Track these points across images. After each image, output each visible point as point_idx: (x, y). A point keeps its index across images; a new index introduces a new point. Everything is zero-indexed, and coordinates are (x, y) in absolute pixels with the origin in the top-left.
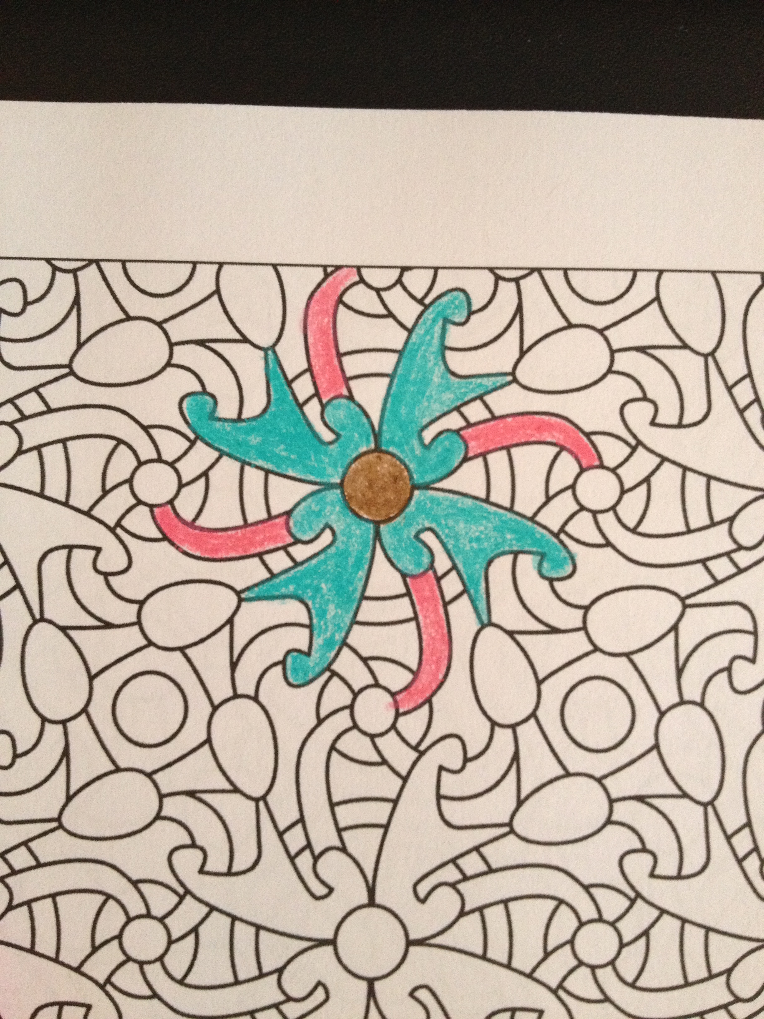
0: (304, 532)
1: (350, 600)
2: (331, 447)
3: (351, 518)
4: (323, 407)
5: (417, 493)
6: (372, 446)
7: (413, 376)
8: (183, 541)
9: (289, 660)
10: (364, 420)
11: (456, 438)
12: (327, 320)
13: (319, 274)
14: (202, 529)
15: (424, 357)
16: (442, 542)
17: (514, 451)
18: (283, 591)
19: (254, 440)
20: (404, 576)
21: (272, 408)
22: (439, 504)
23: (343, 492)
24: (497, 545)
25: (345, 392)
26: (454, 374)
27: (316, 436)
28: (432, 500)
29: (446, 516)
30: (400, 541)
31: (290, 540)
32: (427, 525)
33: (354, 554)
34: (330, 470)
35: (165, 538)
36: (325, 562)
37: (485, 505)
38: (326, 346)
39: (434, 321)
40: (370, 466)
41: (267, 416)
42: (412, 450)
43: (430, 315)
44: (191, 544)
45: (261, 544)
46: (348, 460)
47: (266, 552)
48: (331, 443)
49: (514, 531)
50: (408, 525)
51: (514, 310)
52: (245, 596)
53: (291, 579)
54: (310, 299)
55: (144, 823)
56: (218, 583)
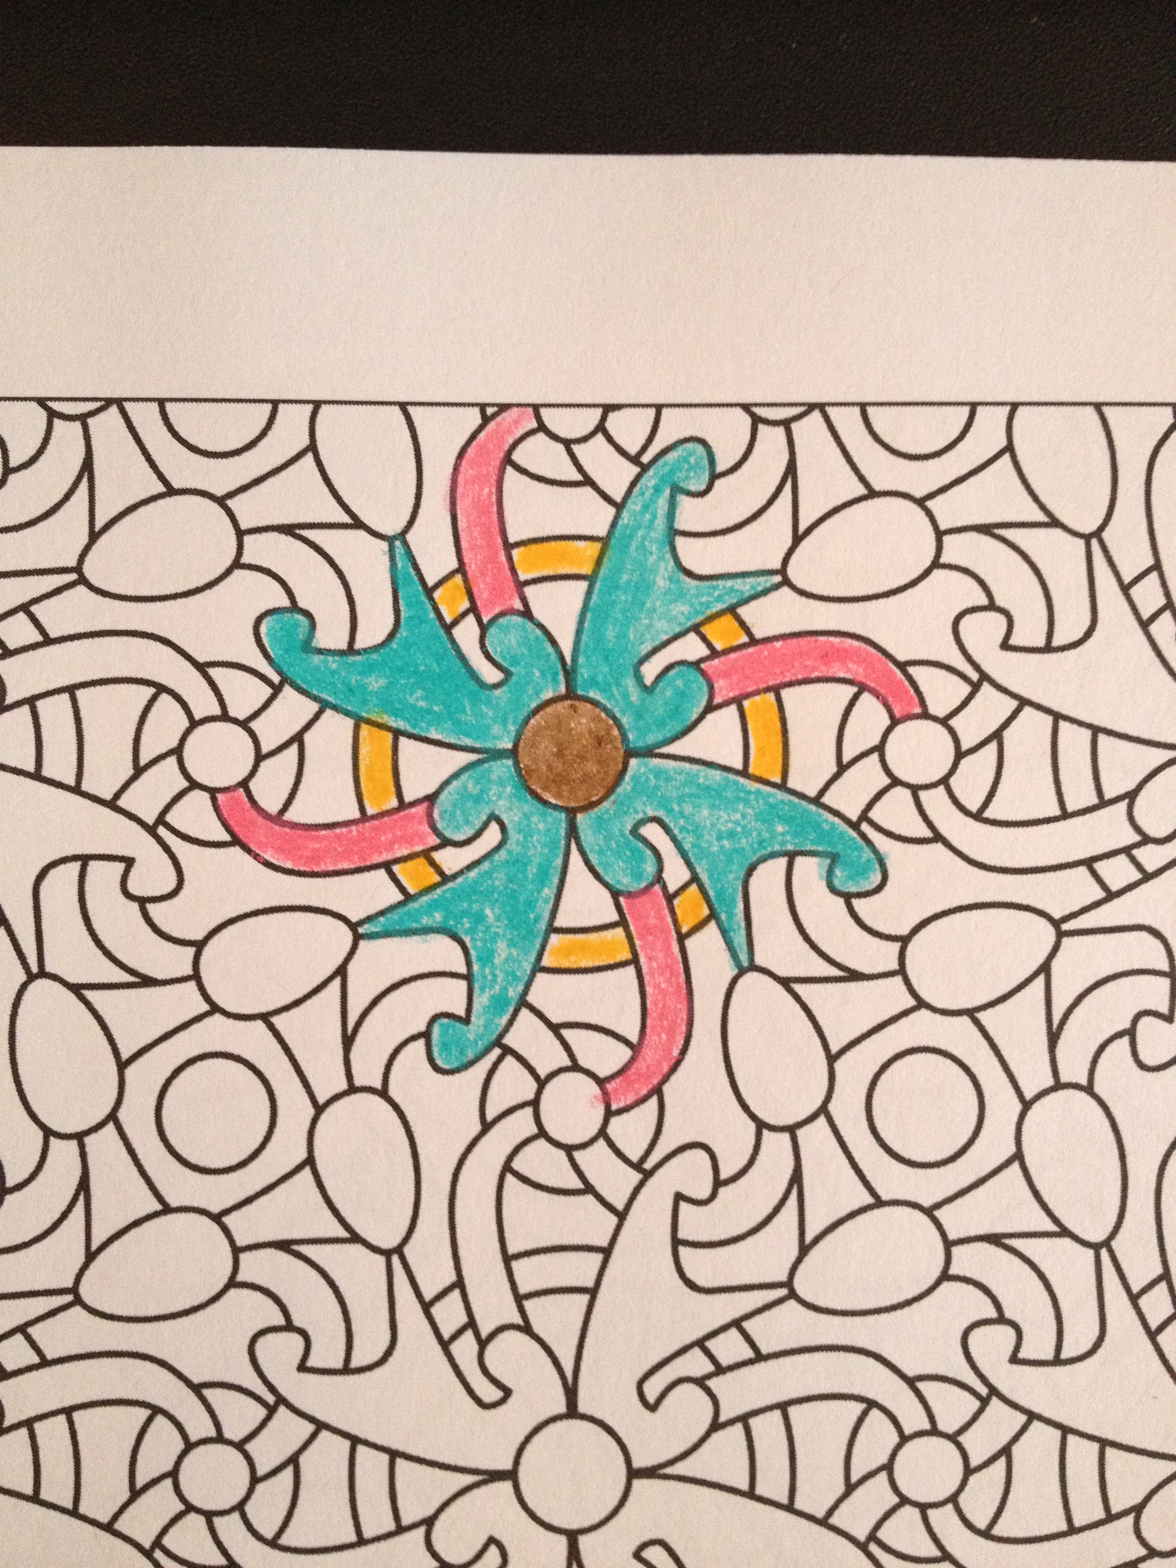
0: (457, 828)
1: (530, 933)
2: (497, 692)
3: (530, 805)
4: (484, 629)
5: (633, 762)
6: (562, 689)
7: (625, 577)
8: (264, 847)
9: (436, 1030)
10: (550, 649)
11: (694, 674)
12: (488, 491)
13: (474, 418)
14: (294, 826)
15: (642, 547)
16: (674, 838)
17: (785, 693)
18: (425, 921)
19: (376, 683)
20: (615, 894)
21: (403, 632)
22: (668, 779)
23: (517, 764)
24: (761, 843)
25: (518, 605)
26: (689, 573)
27: (473, 674)
28: (658, 773)
29: (681, 799)
30: (607, 839)
31: (434, 840)
32: (651, 813)
33: (536, 860)
34: (496, 729)
35: (236, 841)
36: (488, 874)
37: (742, 780)
38: (486, 531)
39: (657, 490)
40: (559, 723)
41: (394, 645)
42: (626, 695)
43: (650, 480)
44: (280, 850)
45: (390, 847)
46: (525, 713)
47: (397, 861)
48: (496, 686)
49: (787, 820)
50: (620, 814)
51: (783, 470)
52: (364, 931)
53: (438, 903)
54: (460, 458)
55: (209, 1292)
56: (321, 910)
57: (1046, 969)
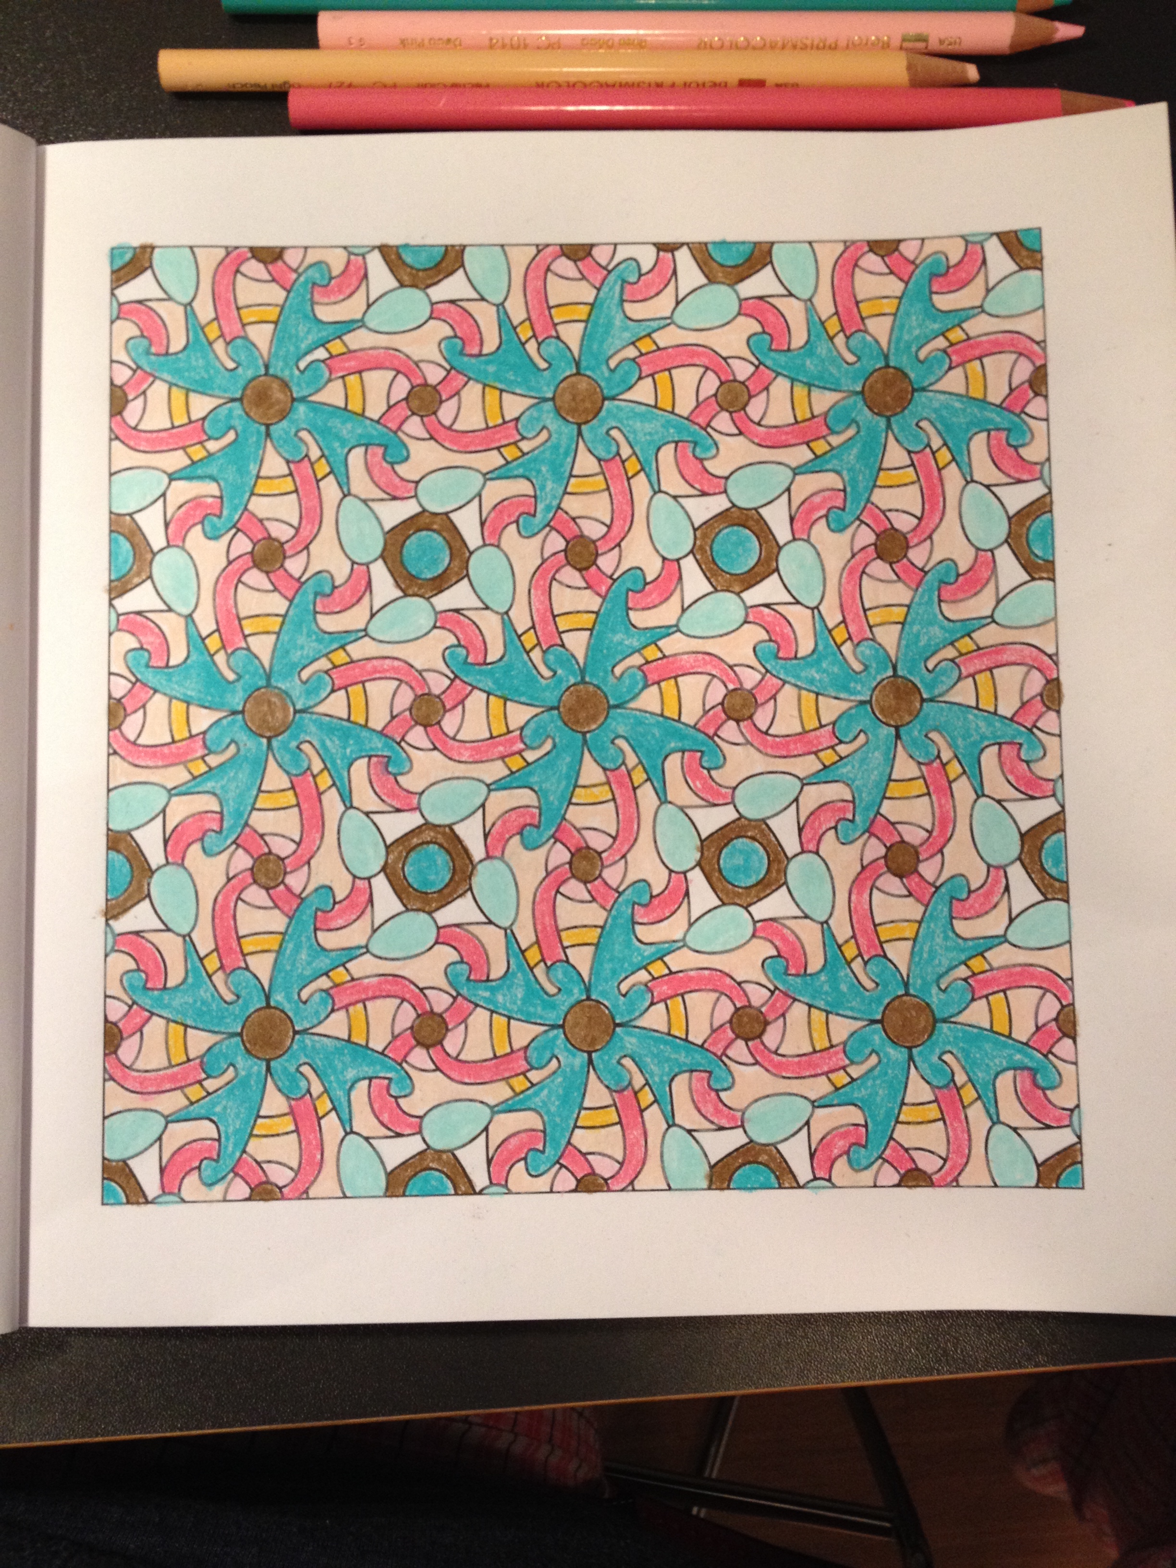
0: (529, 432)
1: (562, 478)
2: (546, 373)
3: (561, 422)
4: (539, 344)
6: (574, 371)
7: (602, 321)
8: (445, 440)
9: (521, 520)
10: (569, 354)
11: (632, 363)
12: (540, 283)
13: (533, 251)
14: (456, 431)
15: (609, 307)
16: (624, 435)
17: (674, 372)
18: (516, 473)
19: (491, 369)
20: (599, 460)
21: (503, 347)
22: (622, 410)
23: (555, 404)
24: (663, 437)
25: (554, 334)
26: (630, 319)
27: (535, 365)
28: (618, 407)
29: (627, 419)
30: (596, 435)
31: (518, 437)
32: (614, 424)
33: (564, 445)
35: (432, 438)
36: (543, 452)
37: (655, 410)
38: (540, 302)
39: (615, 282)
40: (573, 386)
41: (500, 351)
42: (602, 373)
43: (612, 277)
44: (451, 442)
45: (500, 440)
46: (557, 382)
47: (503, 446)
48: (545, 370)
49: (674, 427)
50: (600, 426)
51: (670, 272)
52: (487, 477)
53: (519, 466)
54: (527, 269)
55: (425, 631)
56: (470, 468)
57: (788, 490)
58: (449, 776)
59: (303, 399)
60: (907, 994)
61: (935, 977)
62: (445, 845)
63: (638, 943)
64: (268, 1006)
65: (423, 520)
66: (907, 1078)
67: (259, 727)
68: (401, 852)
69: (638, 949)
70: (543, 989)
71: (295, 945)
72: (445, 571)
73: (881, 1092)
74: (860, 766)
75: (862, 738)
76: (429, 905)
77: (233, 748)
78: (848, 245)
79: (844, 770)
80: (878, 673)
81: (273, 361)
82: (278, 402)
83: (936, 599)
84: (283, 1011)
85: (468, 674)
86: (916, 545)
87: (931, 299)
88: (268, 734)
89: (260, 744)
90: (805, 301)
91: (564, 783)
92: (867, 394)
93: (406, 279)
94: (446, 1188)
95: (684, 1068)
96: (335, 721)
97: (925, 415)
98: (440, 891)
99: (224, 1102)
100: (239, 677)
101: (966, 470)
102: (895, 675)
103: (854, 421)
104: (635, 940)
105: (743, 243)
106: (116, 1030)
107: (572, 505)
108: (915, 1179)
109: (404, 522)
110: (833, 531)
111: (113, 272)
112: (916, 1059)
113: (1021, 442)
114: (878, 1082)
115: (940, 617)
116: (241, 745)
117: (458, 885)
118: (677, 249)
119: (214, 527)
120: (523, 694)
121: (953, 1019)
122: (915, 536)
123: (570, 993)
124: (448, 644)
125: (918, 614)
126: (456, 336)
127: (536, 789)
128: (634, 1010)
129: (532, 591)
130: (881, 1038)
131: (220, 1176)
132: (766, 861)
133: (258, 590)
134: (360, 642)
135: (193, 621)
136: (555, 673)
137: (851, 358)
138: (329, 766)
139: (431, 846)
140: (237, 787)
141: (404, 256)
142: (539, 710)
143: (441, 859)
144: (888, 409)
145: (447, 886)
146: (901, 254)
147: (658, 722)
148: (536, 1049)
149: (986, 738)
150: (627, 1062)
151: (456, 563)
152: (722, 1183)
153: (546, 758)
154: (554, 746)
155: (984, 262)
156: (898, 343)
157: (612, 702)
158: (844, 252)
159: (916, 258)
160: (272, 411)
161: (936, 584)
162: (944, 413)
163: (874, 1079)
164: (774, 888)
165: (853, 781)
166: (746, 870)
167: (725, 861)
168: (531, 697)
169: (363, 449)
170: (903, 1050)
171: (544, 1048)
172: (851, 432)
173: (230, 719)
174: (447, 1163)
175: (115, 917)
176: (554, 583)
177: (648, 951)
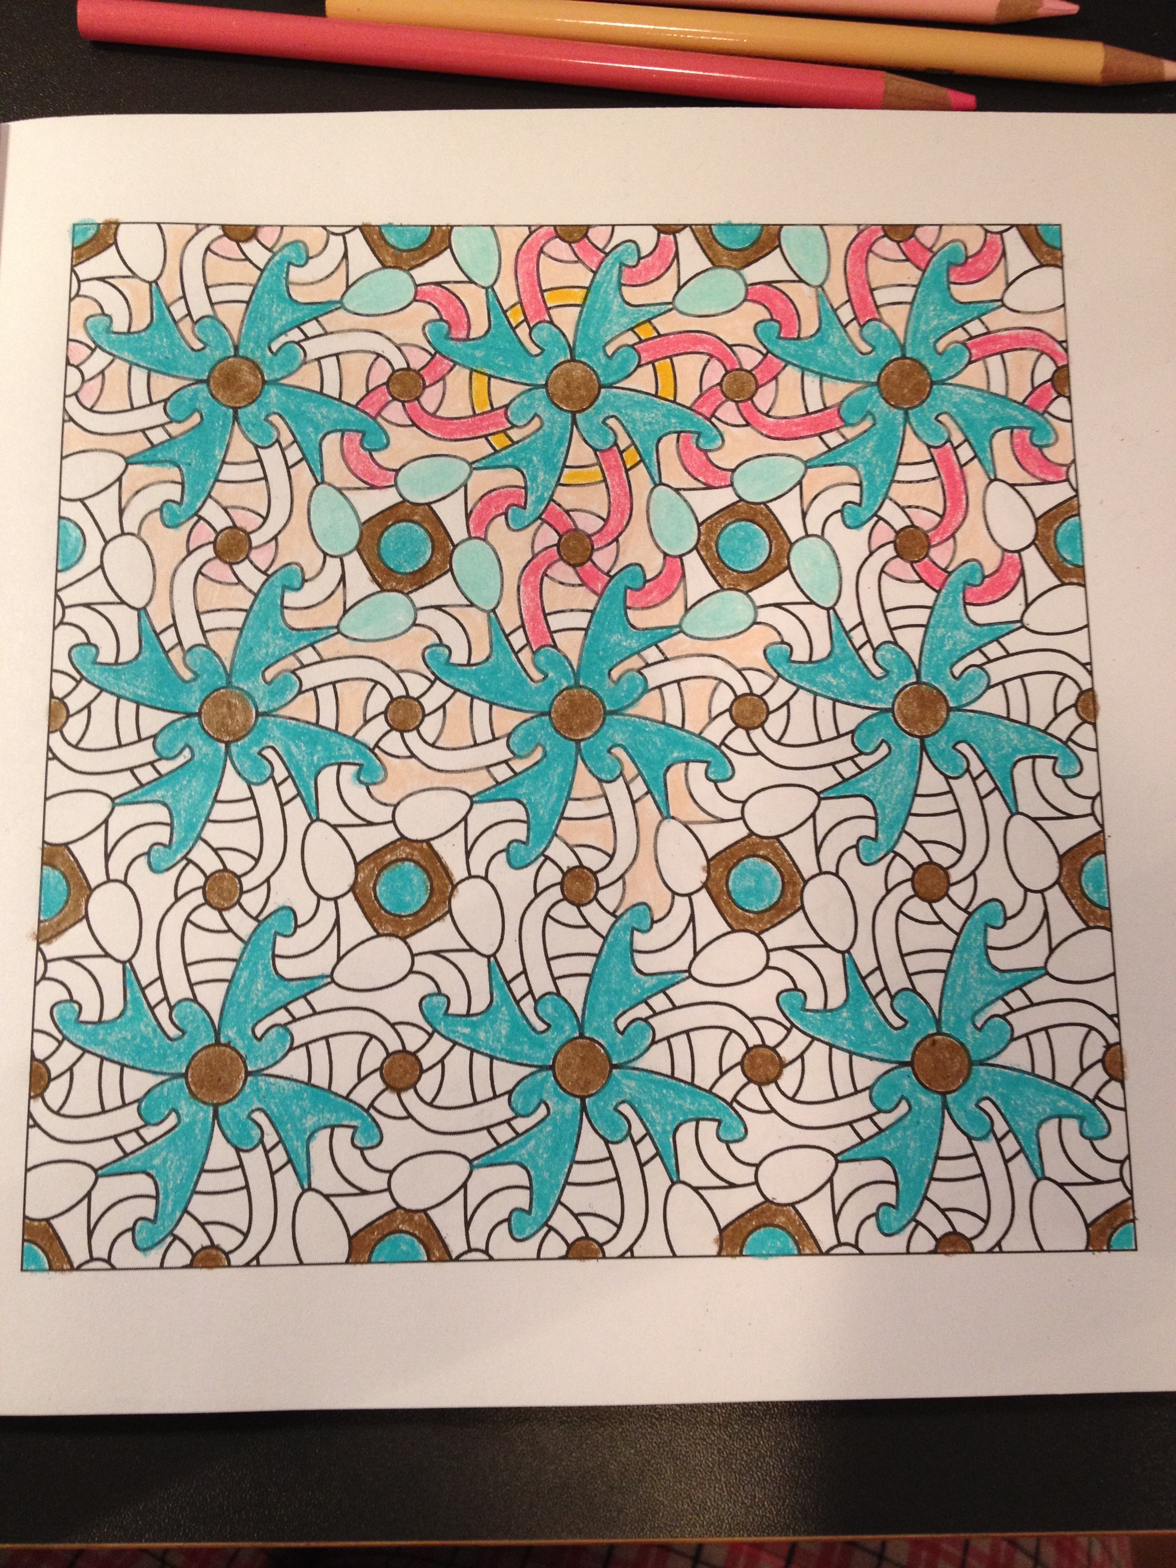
0: (519, 420)
1: (555, 469)
2: (538, 358)
3: (554, 410)
4: (531, 329)
5: (603, 390)
6: (569, 357)
7: (598, 305)
8: (428, 427)
9: (510, 512)
10: (563, 339)
11: (631, 350)
12: (533, 265)
13: (526, 231)
14: (441, 418)
15: (605, 292)
16: (623, 425)
17: (675, 359)
18: (504, 462)
19: (479, 354)
20: (595, 450)
21: (492, 331)
22: (620, 398)
23: (547, 392)
24: (664, 427)
25: (547, 319)
26: (628, 303)
27: (527, 351)
28: (615, 396)
29: (626, 407)
30: (592, 425)
31: (508, 425)
32: (611, 413)
33: (557, 435)
35: (414, 424)
36: (534, 441)
37: (654, 399)
38: (532, 285)
39: (613, 264)
40: (568, 372)
41: (488, 336)
42: (599, 360)
43: (609, 260)
44: (433, 429)
45: (488, 427)
46: (550, 368)
47: (491, 434)
48: (537, 355)
49: (676, 417)
50: (597, 415)
51: (672, 255)
52: (475, 466)
53: (510, 454)
54: (519, 250)
55: (403, 628)
56: (455, 457)
57: (800, 483)
58: (428, 786)
59: (275, 382)
60: (939, 1033)
61: (970, 1014)
62: (422, 862)
63: (637, 974)
64: (218, 1043)
65: (405, 510)
66: (942, 1129)
67: (218, 730)
68: (373, 869)
69: (637, 981)
70: (530, 1024)
71: (250, 973)
72: (425, 566)
73: (912, 1144)
74: (883, 780)
75: (884, 750)
76: (404, 930)
77: (187, 753)
78: (861, 229)
79: (865, 784)
80: (900, 679)
81: (243, 342)
82: (248, 384)
83: (961, 602)
84: (234, 1049)
85: (451, 675)
86: (939, 544)
87: (949, 289)
88: (227, 739)
89: (218, 750)
90: (816, 287)
91: (555, 795)
92: (883, 386)
93: (389, 260)
94: (418, 1254)
95: (690, 1116)
96: (302, 725)
97: (945, 409)
98: (416, 914)
99: (164, 1154)
100: (196, 676)
101: (989, 466)
102: (919, 682)
103: (869, 413)
104: (634, 970)
105: (750, 225)
106: (44, 1070)
107: (567, 498)
108: (953, 1244)
109: (382, 512)
110: (849, 527)
111: (74, 249)
112: (951, 1106)
113: (1045, 442)
114: (908, 1133)
115: (966, 620)
116: (196, 750)
117: (436, 906)
118: (679, 231)
119: (174, 514)
120: (511, 698)
121: (990, 1062)
122: (937, 534)
123: (561, 1030)
124: (429, 643)
125: (941, 616)
126: (441, 319)
127: (525, 801)
128: (634, 1049)
129: (522, 587)
130: (911, 1084)
131: (157, 1240)
132: (780, 883)
133: (220, 583)
134: (331, 639)
135: (148, 615)
136: (546, 676)
137: (866, 348)
138: (293, 773)
139: (407, 863)
140: (190, 796)
141: (387, 237)
142: (529, 715)
143: (418, 878)
144: (906, 402)
145: (423, 908)
146: (917, 240)
147: (659, 730)
148: (522, 1093)
149: (1020, 751)
150: (625, 1109)
151: (439, 556)
152: (734, 1249)
153: (536, 767)
154: (545, 755)
155: (1004, 254)
156: (915, 333)
157: (608, 708)
158: (857, 236)
159: (934, 245)
160: (240, 394)
161: (961, 586)
162: (965, 407)
163: (905, 1129)
164: (789, 913)
165: (876, 795)
166: (757, 892)
167: (734, 882)
168: (518, 701)
169: (339, 435)
170: (936, 1096)
171: (531, 1092)
172: (867, 424)
173: (184, 721)
174: (420, 1225)
175: (48, 941)
176: (546, 578)
177: (650, 982)
